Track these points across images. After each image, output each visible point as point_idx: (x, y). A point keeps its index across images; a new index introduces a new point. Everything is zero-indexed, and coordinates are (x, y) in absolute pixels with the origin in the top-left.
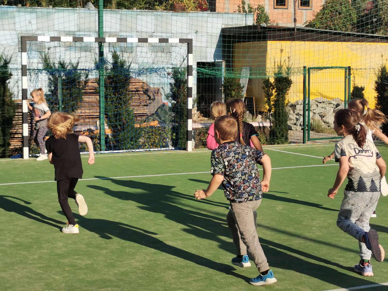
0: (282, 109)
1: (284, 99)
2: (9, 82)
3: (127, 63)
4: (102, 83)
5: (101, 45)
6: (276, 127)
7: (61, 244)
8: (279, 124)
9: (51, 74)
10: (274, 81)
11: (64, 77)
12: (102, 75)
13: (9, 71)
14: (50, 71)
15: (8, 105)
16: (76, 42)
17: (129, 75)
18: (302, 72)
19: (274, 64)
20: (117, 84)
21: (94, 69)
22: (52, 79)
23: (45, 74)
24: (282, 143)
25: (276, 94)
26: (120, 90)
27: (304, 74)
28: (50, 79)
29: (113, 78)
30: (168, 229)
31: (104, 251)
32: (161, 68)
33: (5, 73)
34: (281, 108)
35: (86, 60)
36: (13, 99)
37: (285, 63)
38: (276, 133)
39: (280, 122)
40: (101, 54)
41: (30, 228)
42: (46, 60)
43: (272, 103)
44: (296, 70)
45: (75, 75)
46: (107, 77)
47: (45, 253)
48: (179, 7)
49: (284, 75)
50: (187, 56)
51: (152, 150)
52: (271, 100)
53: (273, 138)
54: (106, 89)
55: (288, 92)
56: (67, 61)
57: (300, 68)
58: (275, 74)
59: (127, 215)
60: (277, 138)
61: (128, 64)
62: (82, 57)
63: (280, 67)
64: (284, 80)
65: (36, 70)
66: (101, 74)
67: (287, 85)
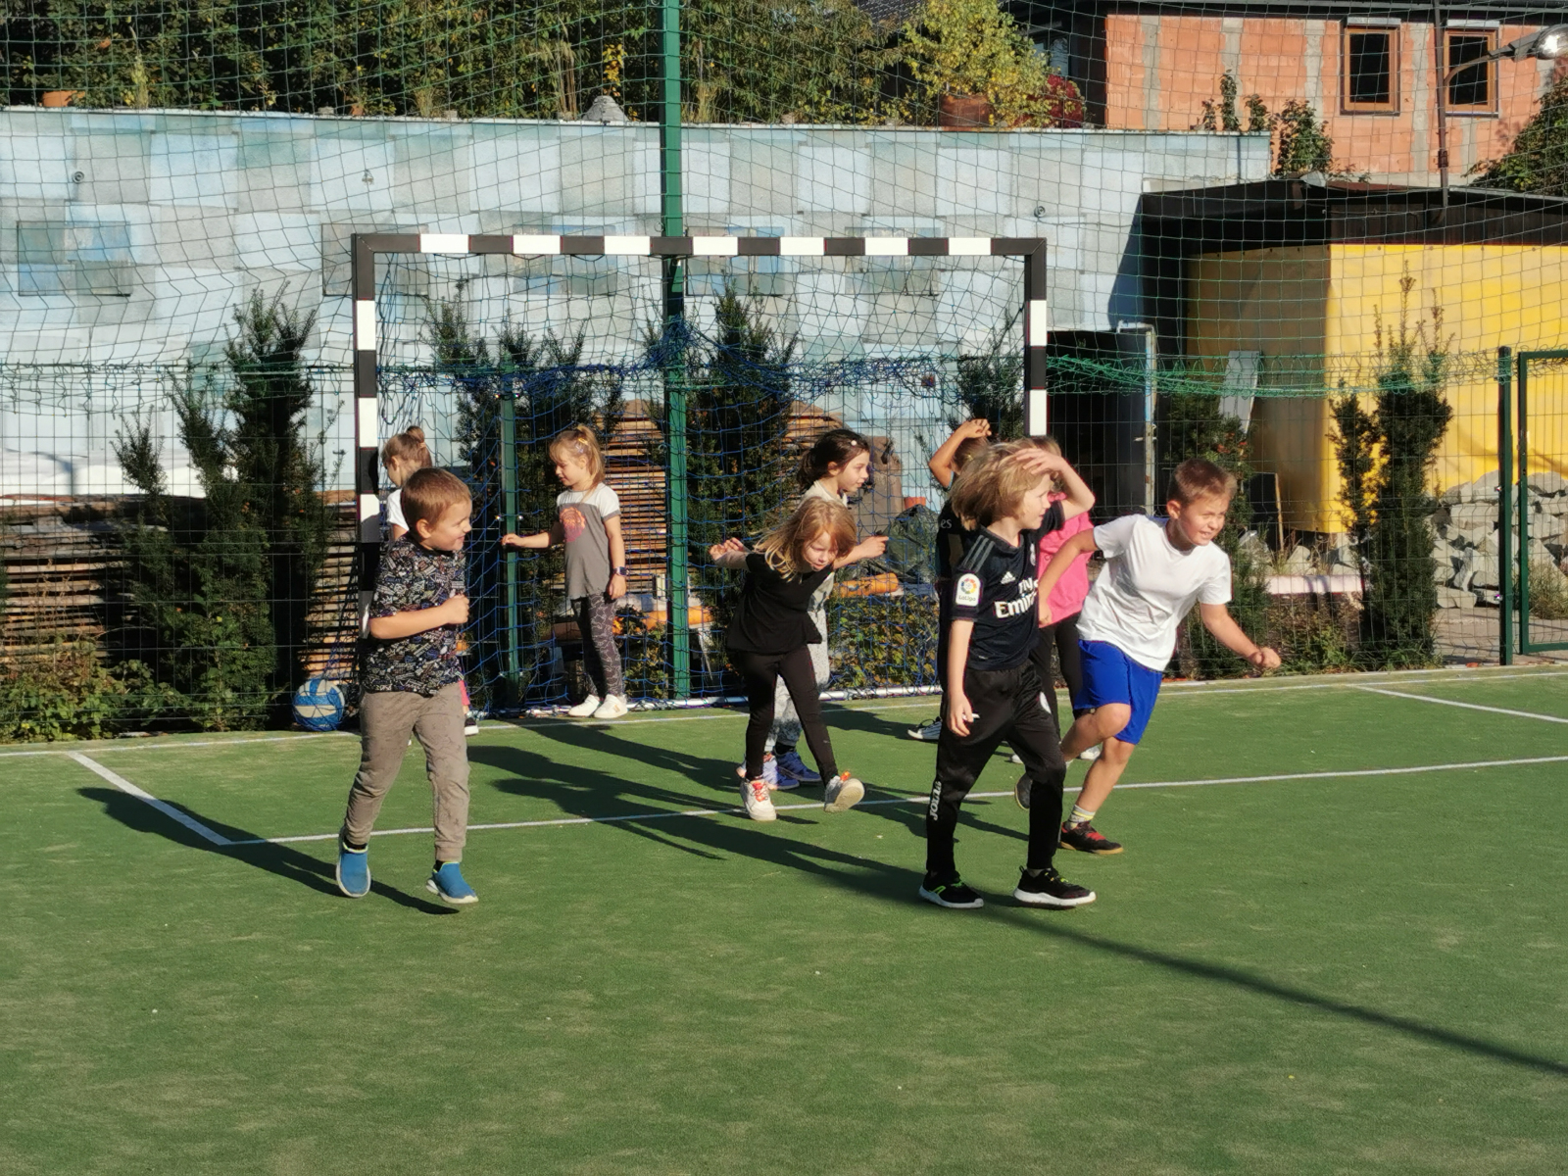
0: (1411, 525)
1: (1418, 483)
2: (302, 423)
3: (778, 338)
4: (678, 421)
5: (674, 269)
6: (1387, 596)
7: (556, 1096)
8: (1400, 587)
9: (468, 390)
10: (1375, 407)
11: (523, 401)
12: (679, 392)
13: (304, 377)
14: (466, 374)
15: (296, 514)
16: (573, 255)
17: (787, 387)
18: (1494, 370)
19: (1375, 340)
20: (736, 424)
21: (645, 367)
22: (474, 406)
23: (448, 389)
24: (1413, 663)
25: (1385, 460)
26: (750, 449)
27: (1502, 379)
28: (463, 407)
29: (720, 401)
30: (991, 1031)
31: (741, 1128)
32: (914, 360)
33: (287, 385)
34: (1407, 519)
35: (612, 331)
36: (318, 489)
37: (1423, 336)
38: (1389, 624)
39: (1403, 576)
40: (673, 303)
41: (419, 1028)
42: (448, 332)
43: (1369, 498)
44: (1470, 362)
45: (567, 392)
46: (694, 395)
47: (491, 1134)
48: (963, 111)
49: (1419, 383)
50: (1025, 310)
51: (880, 692)
52: (1364, 486)
53: (1377, 645)
54: (694, 445)
55: (1434, 451)
56: (536, 335)
57: (1485, 353)
58: (1382, 380)
59: (814, 970)
60: (1391, 642)
61: (781, 345)
62: (597, 317)
63: (1402, 353)
64: (1421, 406)
65: (413, 370)
66: (674, 386)
67: (1431, 422)
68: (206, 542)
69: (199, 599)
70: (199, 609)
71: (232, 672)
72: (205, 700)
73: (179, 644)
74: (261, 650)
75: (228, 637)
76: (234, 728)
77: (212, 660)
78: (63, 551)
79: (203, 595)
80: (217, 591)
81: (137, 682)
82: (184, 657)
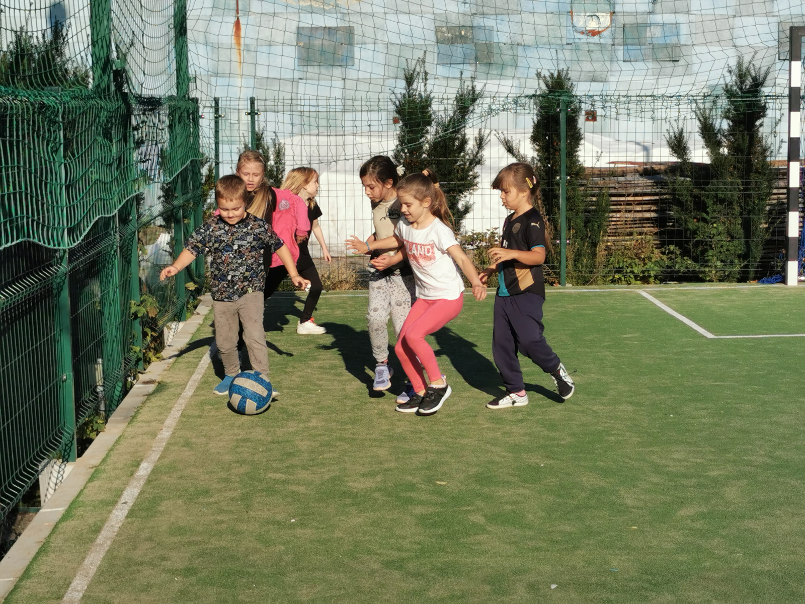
2: (761, 125)
13: (763, 101)
15: (757, 172)
33: (754, 105)
36: (768, 159)
68: (710, 186)
69: (705, 215)
70: (705, 220)
71: (720, 252)
72: (706, 266)
73: (695, 238)
74: (736, 242)
75: (719, 234)
76: (720, 281)
77: (711, 246)
78: (638, 190)
79: (707, 213)
80: (714, 211)
81: (673, 256)
82: (697, 244)
